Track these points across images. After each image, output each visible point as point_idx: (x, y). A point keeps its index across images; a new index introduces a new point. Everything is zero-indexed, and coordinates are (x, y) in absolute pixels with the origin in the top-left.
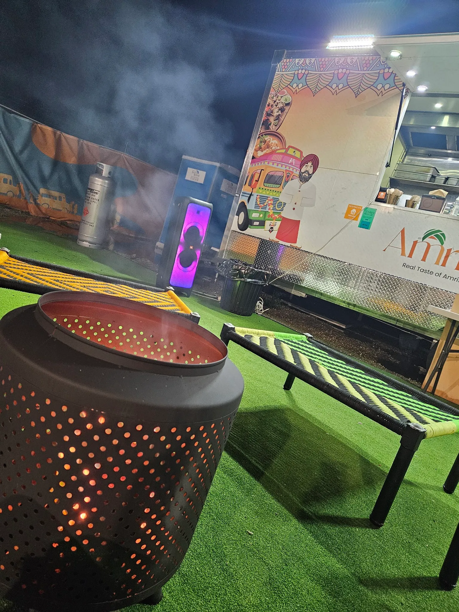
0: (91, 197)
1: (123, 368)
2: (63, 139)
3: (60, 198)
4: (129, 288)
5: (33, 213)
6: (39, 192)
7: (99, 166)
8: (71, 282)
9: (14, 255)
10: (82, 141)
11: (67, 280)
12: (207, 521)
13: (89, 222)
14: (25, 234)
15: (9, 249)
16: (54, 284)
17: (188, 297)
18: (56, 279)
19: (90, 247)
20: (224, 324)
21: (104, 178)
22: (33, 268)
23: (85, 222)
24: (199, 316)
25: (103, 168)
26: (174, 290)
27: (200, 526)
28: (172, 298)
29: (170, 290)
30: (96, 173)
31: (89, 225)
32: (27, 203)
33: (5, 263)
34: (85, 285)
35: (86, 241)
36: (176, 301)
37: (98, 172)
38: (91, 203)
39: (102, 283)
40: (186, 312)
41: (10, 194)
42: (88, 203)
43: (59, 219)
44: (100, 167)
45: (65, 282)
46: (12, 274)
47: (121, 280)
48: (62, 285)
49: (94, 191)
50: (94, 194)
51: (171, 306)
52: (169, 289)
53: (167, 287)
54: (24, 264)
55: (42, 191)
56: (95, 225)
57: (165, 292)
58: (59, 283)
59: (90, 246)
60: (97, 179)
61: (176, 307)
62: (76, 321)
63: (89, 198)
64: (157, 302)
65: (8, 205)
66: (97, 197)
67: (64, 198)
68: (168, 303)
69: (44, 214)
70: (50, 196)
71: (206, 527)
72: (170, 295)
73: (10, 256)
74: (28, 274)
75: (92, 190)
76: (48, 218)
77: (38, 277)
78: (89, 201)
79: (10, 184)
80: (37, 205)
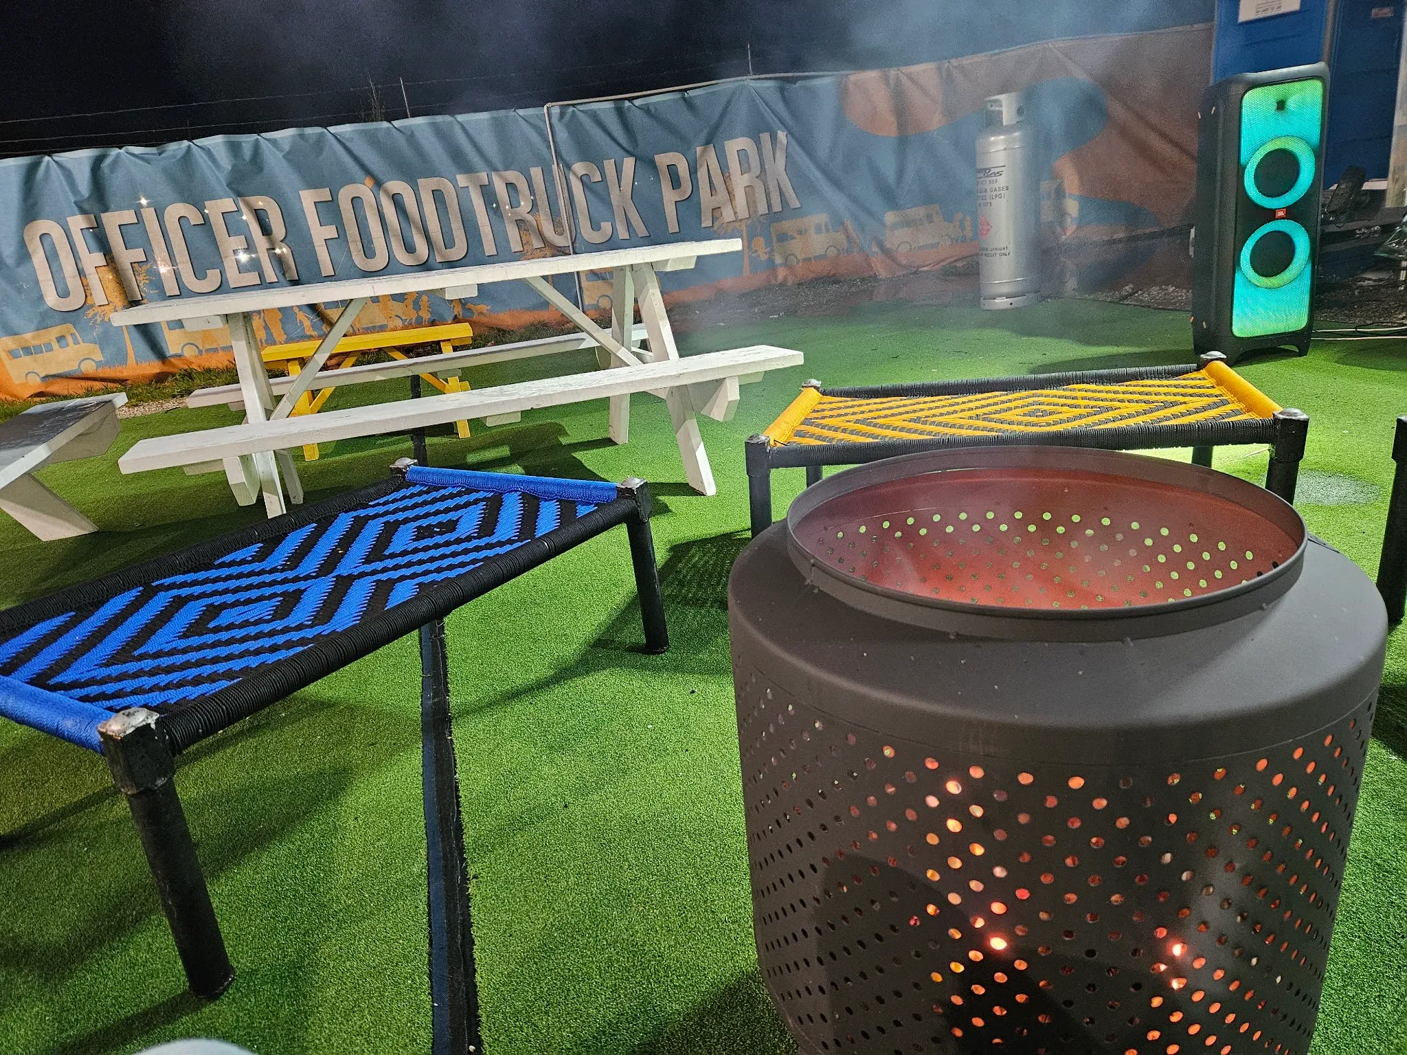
0: (988, 187)
1: (960, 638)
2: (904, 79)
3: (929, 218)
4: (1093, 387)
5: (883, 274)
6: (884, 225)
7: (992, 106)
8: (948, 413)
9: (830, 388)
10: (947, 65)
11: (937, 411)
12: (1398, 989)
13: (998, 247)
14: (871, 326)
15: (818, 380)
16: (909, 431)
17: (1302, 353)
18: (913, 416)
19: (1013, 306)
20: (1399, 421)
21: (1009, 129)
22: (869, 404)
23: (989, 252)
24: (1304, 417)
25: (1001, 106)
26: (1225, 357)
27: (1374, 999)
28: (1220, 382)
29: (1212, 360)
30: (988, 125)
31: (998, 255)
32: (867, 256)
33: (814, 411)
34: (979, 412)
35: (1001, 296)
36: (1232, 389)
37: (991, 122)
38: (993, 201)
39: (1024, 393)
40: (1259, 414)
41: (832, 252)
42: (985, 204)
43: (937, 267)
44: (993, 108)
45: (933, 419)
46: (826, 433)
47: (1070, 373)
48: (928, 428)
49: (993, 171)
50: (994, 178)
51: (1215, 405)
52: (1209, 358)
53: (1202, 356)
54: (850, 402)
55: (890, 217)
56: (1011, 249)
57: (1198, 369)
58: (920, 426)
59: (1011, 304)
60: (993, 138)
61: (1228, 408)
62: (911, 521)
63: (986, 191)
64: (1174, 404)
65: (834, 275)
66: (1002, 181)
67: (937, 213)
68: (1205, 401)
69: (905, 267)
70: (907, 223)
71: (1398, 1006)
72: (1212, 375)
73: (824, 393)
74: (857, 422)
75: (986, 171)
76: (915, 273)
77: (877, 424)
78: (988, 201)
79: (828, 231)
80: (887, 252)
